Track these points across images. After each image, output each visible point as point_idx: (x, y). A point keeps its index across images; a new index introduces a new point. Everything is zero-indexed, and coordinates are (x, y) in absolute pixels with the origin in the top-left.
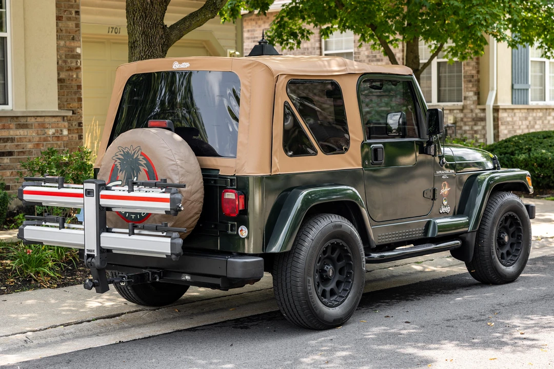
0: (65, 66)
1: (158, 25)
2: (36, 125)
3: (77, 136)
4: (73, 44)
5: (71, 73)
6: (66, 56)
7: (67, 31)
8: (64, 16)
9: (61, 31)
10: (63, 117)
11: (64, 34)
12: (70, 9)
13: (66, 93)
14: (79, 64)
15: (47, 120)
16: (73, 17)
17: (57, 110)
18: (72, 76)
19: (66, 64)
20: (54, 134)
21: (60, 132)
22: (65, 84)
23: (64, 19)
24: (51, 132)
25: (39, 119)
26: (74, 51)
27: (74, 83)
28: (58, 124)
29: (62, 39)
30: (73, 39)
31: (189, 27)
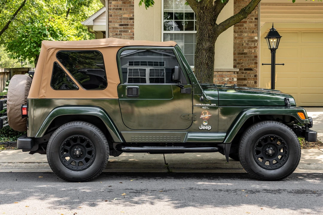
0: (247, 46)
1: (207, 24)
2: (218, 75)
3: (254, 82)
4: (253, 35)
5: (251, 50)
6: (248, 41)
7: (249, 28)
8: (247, 21)
9: (246, 28)
10: (234, 72)
11: (247, 30)
12: (252, 17)
13: (247, 60)
14: (256, 45)
15: (224, 73)
16: (253, 21)
17: (233, 68)
18: (252, 51)
19: (248, 45)
20: (228, 80)
21: (232, 79)
22: (247, 55)
23: (247, 22)
24: (226, 79)
25: (219, 73)
26: (253, 38)
27: (252, 55)
28: (231, 75)
29: (246, 33)
30: (253, 32)
31: (228, 24)
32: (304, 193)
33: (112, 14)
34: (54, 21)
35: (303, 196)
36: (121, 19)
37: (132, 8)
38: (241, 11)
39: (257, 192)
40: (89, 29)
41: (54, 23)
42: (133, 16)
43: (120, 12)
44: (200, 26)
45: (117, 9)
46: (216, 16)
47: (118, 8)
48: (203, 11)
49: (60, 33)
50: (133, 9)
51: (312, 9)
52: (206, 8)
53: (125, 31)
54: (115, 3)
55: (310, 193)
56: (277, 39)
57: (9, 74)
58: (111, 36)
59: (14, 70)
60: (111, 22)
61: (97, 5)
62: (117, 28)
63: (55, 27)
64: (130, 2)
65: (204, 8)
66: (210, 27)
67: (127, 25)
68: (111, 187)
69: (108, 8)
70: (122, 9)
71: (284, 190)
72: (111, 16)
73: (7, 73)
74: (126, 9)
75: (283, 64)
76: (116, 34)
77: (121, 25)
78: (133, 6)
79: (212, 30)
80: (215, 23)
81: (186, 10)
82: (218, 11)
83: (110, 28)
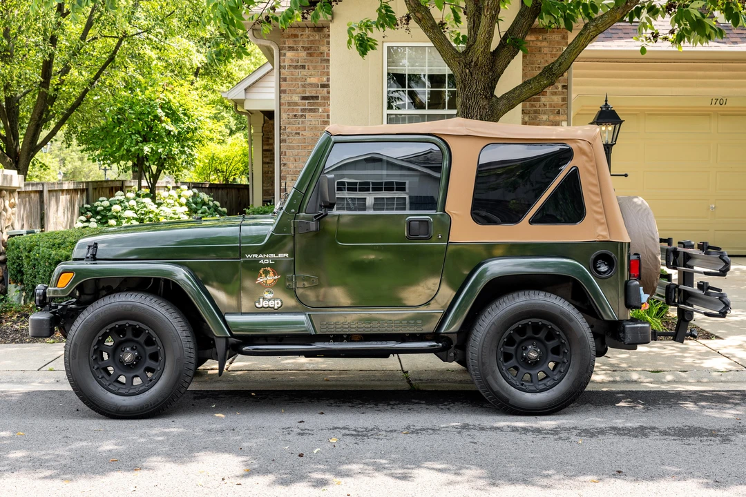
1: (478, 95)
4: (557, 118)
7: (551, 105)
8: (548, 91)
9: (545, 105)
11: (548, 108)
12: (557, 84)
16: (559, 92)
23: (548, 94)
29: (545, 113)
30: (558, 113)
31: (519, 95)
32: (694, 436)
33: (288, 77)
34: (173, 89)
35: (693, 443)
36: (304, 86)
37: (326, 64)
38: (543, 72)
39: (599, 433)
40: (236, 106)
41: (172, 93)
42: (328, 80)
43: (303, 73)
44: (465, 100)
45: (296, 67)
46: (495, 80)
47: (299, 64)
48: (469, 70)
49: (185, 114)
50: (328, 67)
51: (666, 70)
52: (476, 64)
53: (312, 109)
54: (294, 54)
55: (705, 436)
56: (613, 126)
57: (85, 193)
58: (284, 118)
59: (95, 184)
60: (284, 92)
61: (249, 62)
62: (296, 104)
63: (173, 101)
64: (322, 53)
65: (473, 64)
66: (483, 102)
67: (317, 98)
68: (304, 423)
69: (280, 65)
70: (306, 67)
71: (653, 429)
72: (285, 80)
73: (82, 190)
74: (315, 68)
75: (626, 175)
76: (295, 116)
77: (304, 98)
78: (328, 60)
79: (487, 107)
80: (492, 95)
81: (431, 70)
82: (499, 71)
83: (283, 104)
